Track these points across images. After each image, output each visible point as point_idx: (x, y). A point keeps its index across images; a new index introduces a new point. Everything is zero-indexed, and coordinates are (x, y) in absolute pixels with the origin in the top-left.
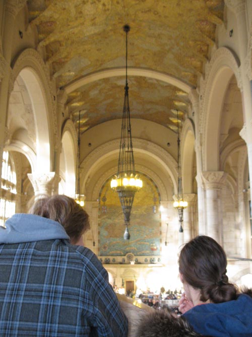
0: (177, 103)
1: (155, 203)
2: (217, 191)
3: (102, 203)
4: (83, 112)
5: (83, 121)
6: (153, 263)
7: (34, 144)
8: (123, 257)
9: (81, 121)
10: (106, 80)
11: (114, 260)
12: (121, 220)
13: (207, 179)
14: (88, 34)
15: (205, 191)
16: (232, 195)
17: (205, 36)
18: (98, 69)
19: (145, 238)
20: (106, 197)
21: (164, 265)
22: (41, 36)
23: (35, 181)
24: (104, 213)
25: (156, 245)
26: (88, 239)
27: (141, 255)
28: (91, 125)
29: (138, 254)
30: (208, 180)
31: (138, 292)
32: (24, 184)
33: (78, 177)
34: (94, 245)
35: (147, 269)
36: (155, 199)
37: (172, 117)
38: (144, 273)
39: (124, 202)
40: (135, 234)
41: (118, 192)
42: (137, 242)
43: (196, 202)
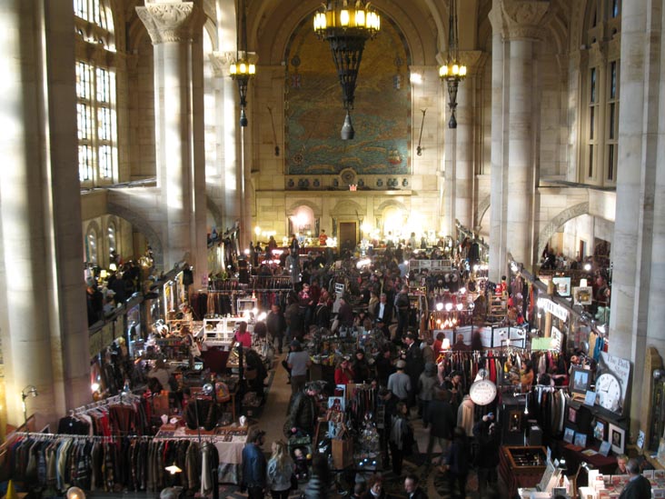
1: (398, 70)
2: (533, 43)
3: (292, 69)
6: (394, 189)
8: (335, 176)
11: (316, 182)
12: (334, 101)
13: (514, 17)
15: (507, 43)
19: (378, 138)
20: (300, 57)
21: (414, 193)
23: (153, 22)
24: (297, 89)
25: (399, 154)
26: (264, 143)
27: (370, 173)
29: (365, 169)
30: (516, 21)
31: (365, 245)
32: (130, 33)
33: (241, 17)
34: (277, 154)
35: (383, 200)
36: (398, 62)
38: (376, 208)
39: (342, 63)
40: (358, 132)
41: (328, 39)
42: (362, 146)
43: (484, 67)
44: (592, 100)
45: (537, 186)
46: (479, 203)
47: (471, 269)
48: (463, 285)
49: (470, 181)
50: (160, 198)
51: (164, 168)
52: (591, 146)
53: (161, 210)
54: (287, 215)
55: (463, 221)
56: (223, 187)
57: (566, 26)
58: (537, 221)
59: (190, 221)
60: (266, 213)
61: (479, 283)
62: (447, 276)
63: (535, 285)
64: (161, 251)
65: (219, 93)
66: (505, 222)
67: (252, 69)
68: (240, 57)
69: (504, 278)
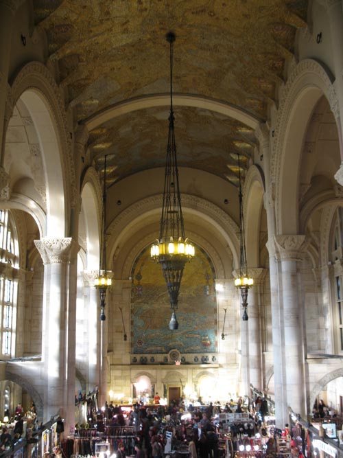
0: (238, 144)
1: (208, 282)
2: (296, 262)
3: (136, 282)
4: (110, 158)
5: (109, 170)
6: (206, 363)
7: (43, 198)
8: (165, 355)
9: (107, 171)
10: (142, 112)
11: (153, 359)
12: (163, 304)
13: (283, 246)
14: (117, 45)
15: (279, 262)
16: (313, 270)
17: (281, 46)
18: (131, 97)
19: (195, 328)
20: (142, 274)
21: (221, 366)
22: (52, 46)
23: (45, 250)
24: (139, 295)
25: (209, 339)
26: (117, 332)
27: (189, 353)
28: (121, 175)
29: (186, 350)
30: (284, 248)
31: (187, 403)
32: (29, 257)
33: (103, 247)
34: (125, 339)
35: (199, 371)
36: (207, 277)
37: (230, 163)
38: (194, 377)
39: (170, 278)
40: (181, 325)
41: (160, 262)
42: (183, 334)
43: (264, 279)
44: (339, 298)
45: (306, 358)
46: (266, 371)
47: (263, 419)
48: (257, 431)
49: (259, 356)
50: (43, 369)
51: (47, 348)
52: (341, 329)
53: (43, 378)
54: (132, 382)
55: (255, 385)
56: (88, 362)
57: (318, 250)
58: (308, 383)
59: (64, 386)
60: (117, 381)
61: (269, 429)
62: (246, 425)
63: (310, 430)
64: (42, 407)
65: (86, 297)
66: (285, 385)
67: (109, 282)
68: (101, 274)
69: (287, 425)
